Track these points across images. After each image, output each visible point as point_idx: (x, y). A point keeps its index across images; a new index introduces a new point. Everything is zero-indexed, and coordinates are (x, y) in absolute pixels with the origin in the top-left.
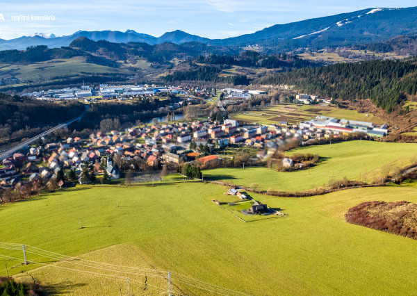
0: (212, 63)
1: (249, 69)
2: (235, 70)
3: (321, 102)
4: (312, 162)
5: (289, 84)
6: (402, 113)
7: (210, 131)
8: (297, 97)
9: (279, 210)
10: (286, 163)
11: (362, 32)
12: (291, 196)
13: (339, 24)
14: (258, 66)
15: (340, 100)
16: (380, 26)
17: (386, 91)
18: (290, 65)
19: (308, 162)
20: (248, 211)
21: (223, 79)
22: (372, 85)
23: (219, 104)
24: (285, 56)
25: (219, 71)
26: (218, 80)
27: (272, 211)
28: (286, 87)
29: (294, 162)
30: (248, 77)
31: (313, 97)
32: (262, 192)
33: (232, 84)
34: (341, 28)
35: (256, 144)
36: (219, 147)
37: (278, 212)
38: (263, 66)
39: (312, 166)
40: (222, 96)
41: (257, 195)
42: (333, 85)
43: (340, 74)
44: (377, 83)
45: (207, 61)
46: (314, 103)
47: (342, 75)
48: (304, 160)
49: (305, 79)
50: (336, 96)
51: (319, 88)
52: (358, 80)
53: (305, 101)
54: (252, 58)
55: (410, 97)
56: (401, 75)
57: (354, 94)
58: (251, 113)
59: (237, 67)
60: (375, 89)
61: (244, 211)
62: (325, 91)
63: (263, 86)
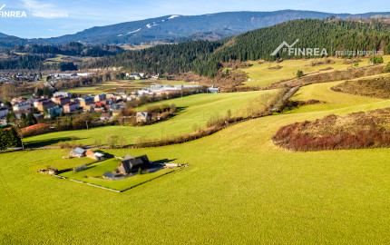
0: (34, 52)
1: (76, 58)
2: (59, 58)
3: (150, 77)
4: (171, 112)
5: (117, 66)
6: (223, 76)
7: (36, 104)
8: (127, 74)
9: (167, 161)
10: (141, 117)
11: (167, 32)
12: (171, 143)
13: (148, 26)
14: (83, 56)
15: (166, 74)
16: (180, 29)
17: (204, 62)
18: (114, 54)
19: (167, 113)
20: (115, 173)
21: (48, 67)
22: (191, 60)
23: (46, 84)
24: (108, 47)
25: (43, 59)
26: (42, 68)
27: (158, 165)
28: (114, 69)
29: (150, 115)
30: (75, 64)
31: (142, 75)
32: (125, 147)
33: (59, 70)
34: (150, 29)
35: (96, 109)
36: (49, 116)
37: (168, 165)
38: (88, 55)
39: (171, 116)
40: (49, 78)
41: (119, 151)
42: (158, 63)
43: (162, 53)
44: (195, 58)
45: (29, 50)
46: (144, 78)
47: (165, 54)
48: (161, 112)
49: (131, 60)
50: (162, 72)
51: (145, 66)
52: (178, 57)
53: (136, 77)
54: (76, 48)
55: (225, 64)
56: (212, 51)
57: (178, 69)
58: (84, 88)
59: (62, 56)
60: (194, 62)
61: (108, 174)
62: (151, 69)
63: (91, 70)
